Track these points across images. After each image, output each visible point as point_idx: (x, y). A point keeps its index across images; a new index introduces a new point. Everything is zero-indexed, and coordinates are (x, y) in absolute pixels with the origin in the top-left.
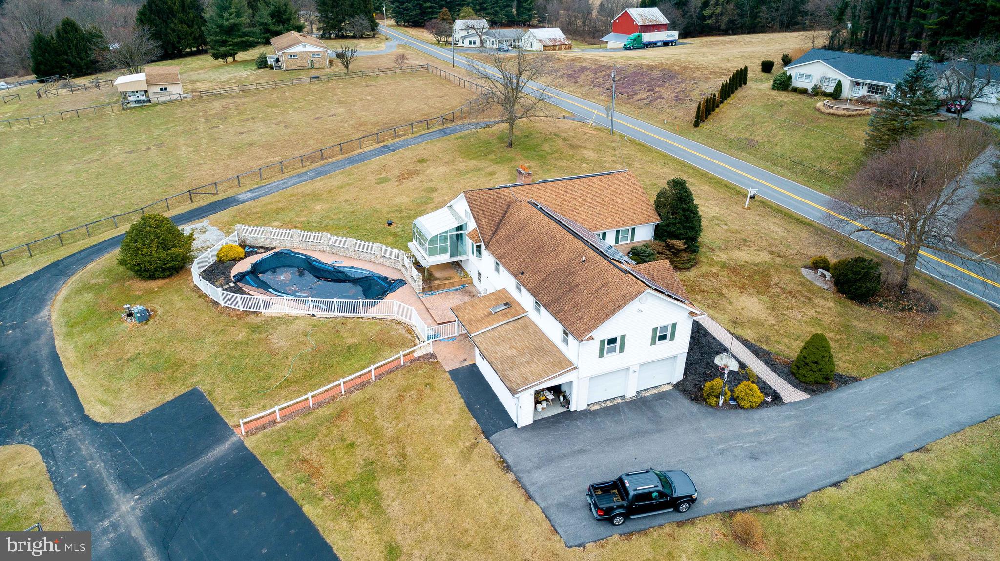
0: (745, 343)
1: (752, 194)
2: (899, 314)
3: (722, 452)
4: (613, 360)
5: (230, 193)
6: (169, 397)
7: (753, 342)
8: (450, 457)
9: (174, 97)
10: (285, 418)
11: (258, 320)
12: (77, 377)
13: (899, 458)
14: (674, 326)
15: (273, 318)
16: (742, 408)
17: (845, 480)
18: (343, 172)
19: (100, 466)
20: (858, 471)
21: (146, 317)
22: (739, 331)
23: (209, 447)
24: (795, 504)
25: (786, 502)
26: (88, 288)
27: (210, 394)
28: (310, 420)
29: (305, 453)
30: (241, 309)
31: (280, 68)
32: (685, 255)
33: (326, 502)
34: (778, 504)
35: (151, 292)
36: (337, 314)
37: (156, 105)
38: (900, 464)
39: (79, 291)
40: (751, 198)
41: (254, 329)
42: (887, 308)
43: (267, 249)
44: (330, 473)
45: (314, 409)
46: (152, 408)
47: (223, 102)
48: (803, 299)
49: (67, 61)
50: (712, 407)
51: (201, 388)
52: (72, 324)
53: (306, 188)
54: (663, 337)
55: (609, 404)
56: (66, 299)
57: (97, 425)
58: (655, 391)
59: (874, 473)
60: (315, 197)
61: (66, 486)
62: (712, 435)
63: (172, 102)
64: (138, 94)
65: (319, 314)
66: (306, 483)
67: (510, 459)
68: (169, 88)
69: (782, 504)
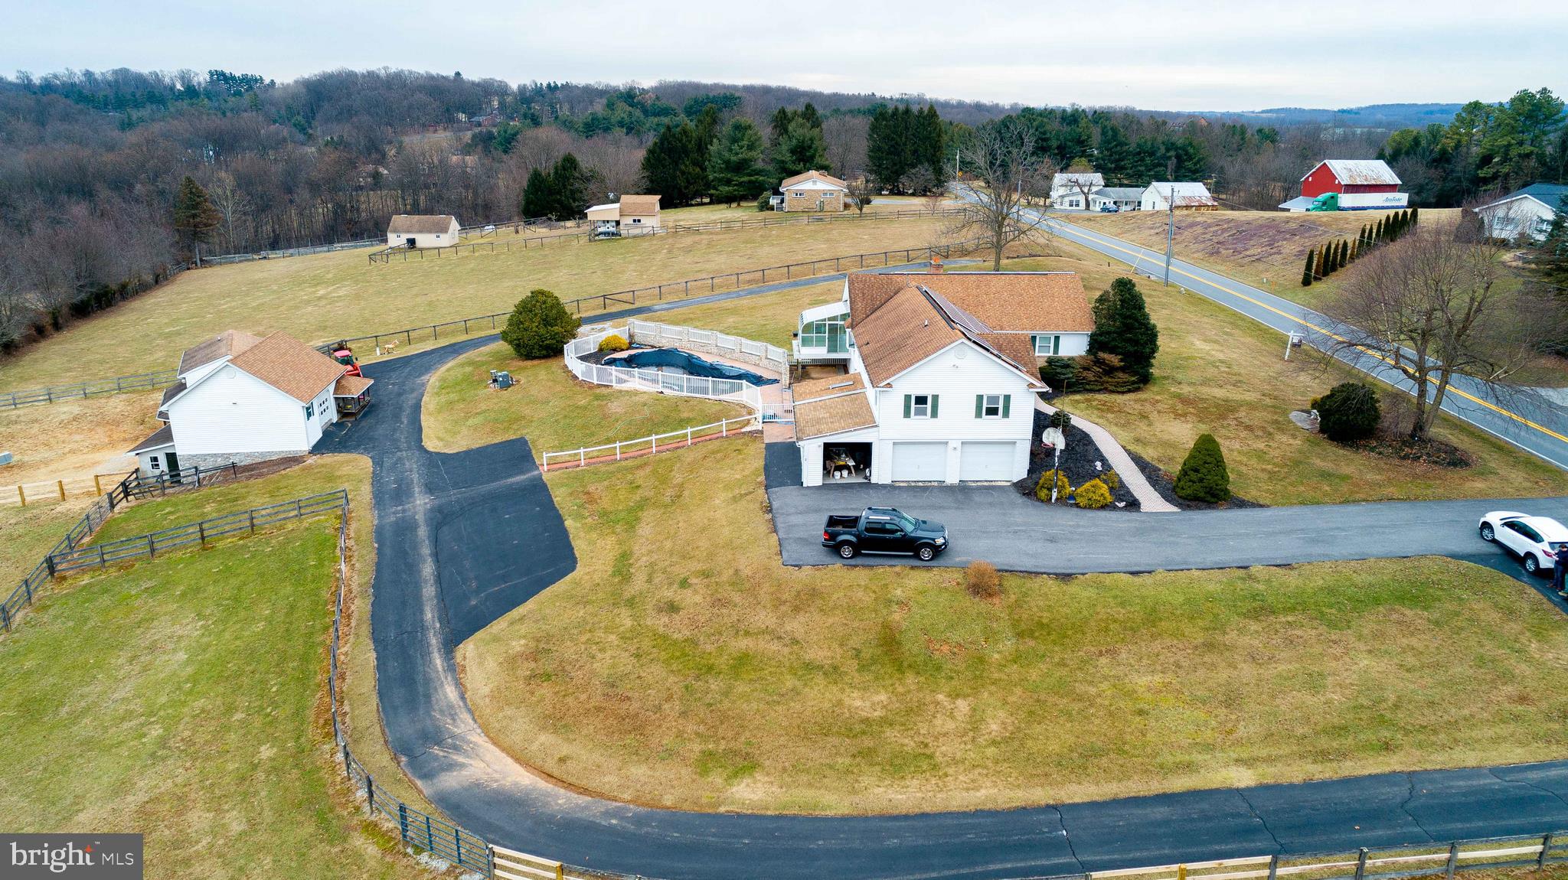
0: (1138, 460)
1: (1296, 341)
2: (1397, 462)
3: (1015, 532)
4: (921, 426)
5: (647, 303)
6: (498, 440)
7: (1148, 459)
8: (720, 498)
9: (645, 231)
10: (586, 465)
11: (605, 391)
12: (426, 421)
13: (1246, 568)
14: (1007, 398)
15: (621, 391)
16: (1077, 505)
17: (1150, 572)
18: (779, 293)
19: (415, 476)
20: (1177, 568)
21: (506, 384)
22: (1138, 449)
23: (510, 476)
24: (1066, 577)
25: (1056, 574)
26: (471, 363)
27: (534, 442)
28: (611, 468)
29: (591, 488)
30: (596, 382)
31: (781, 209)
32: (1121, 375)
33: (590, 520)
34: (1042, 573)
35: (526, 368)
36: (685, 394)
37: (626, 238)
38: (1241, 573)
39: (462, 365)
40: (1294, 345)
41: (597, 397)
42: (1380, 453)
43: (653, 347)
44: (606, 503)
45: (620, 460)
46: (478, 446)
47: (697, 238)
48: (1260, 433)
49: (559, 202)
50: (1042, 501)
51: (527, 438)
52: (444, 386)
53: (729, 304)
54: (992, 411)
55: (921, 484)
56: (448, 370)
57: (426, 451)
58: (985, 484)
59: (1197, 573)
60: (734, 311)
61: (382, 483)
62: (1019, 520)
63: (644, 236)
64: (608, 225)
65: (667, 392)
66: (579, 507)
67: (775, 505)
68: (644, 220)
69: (1048, 574)
